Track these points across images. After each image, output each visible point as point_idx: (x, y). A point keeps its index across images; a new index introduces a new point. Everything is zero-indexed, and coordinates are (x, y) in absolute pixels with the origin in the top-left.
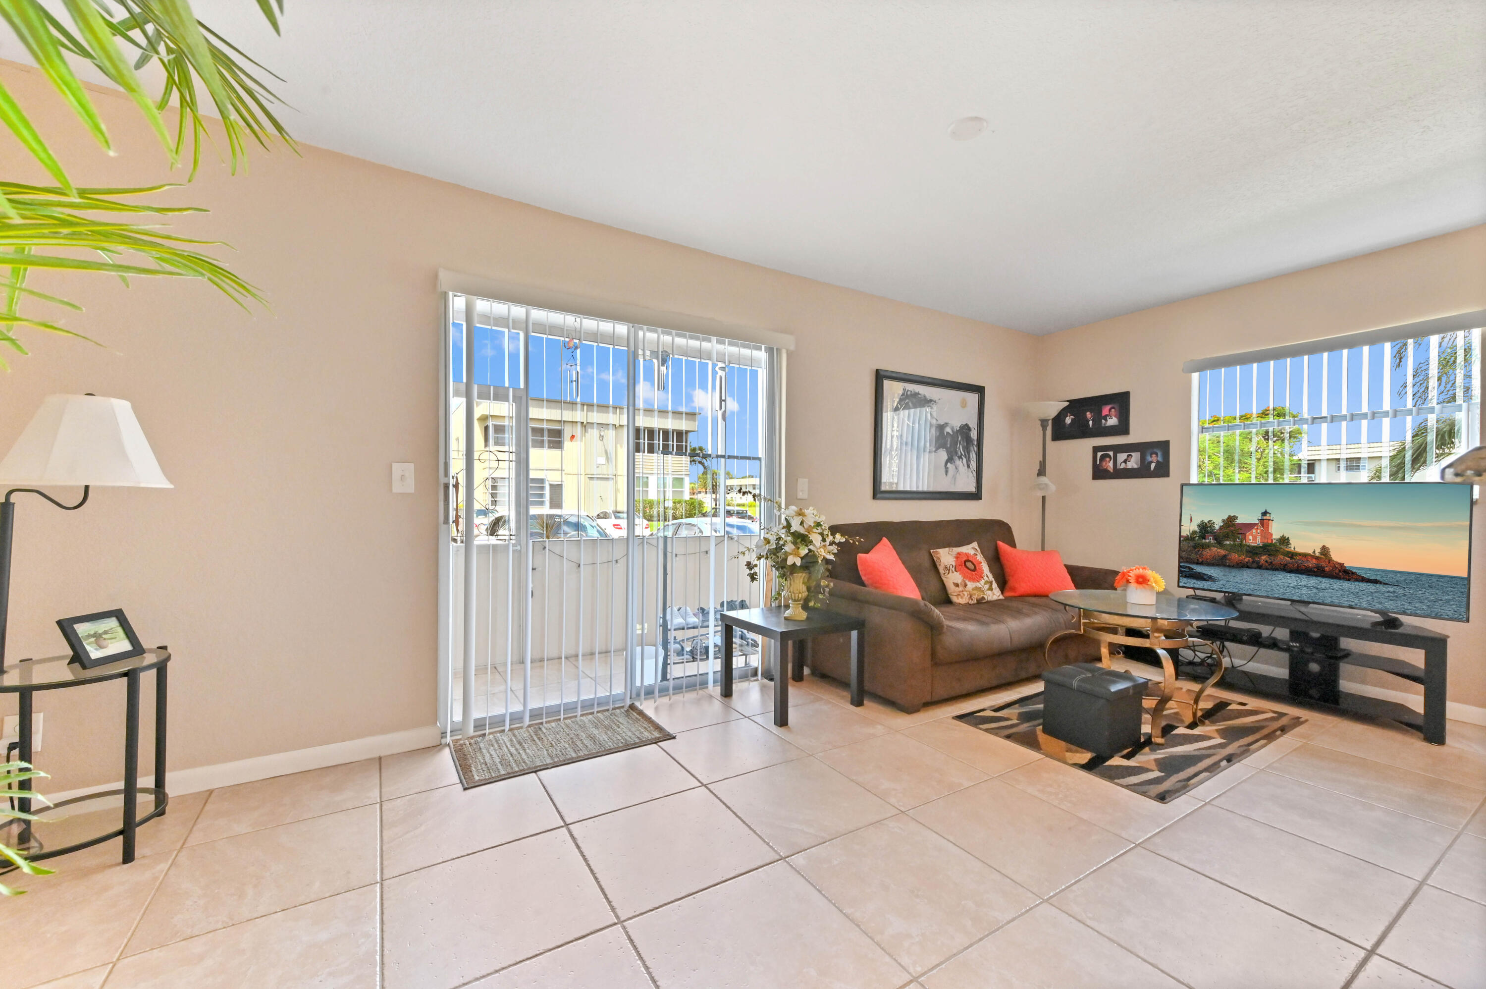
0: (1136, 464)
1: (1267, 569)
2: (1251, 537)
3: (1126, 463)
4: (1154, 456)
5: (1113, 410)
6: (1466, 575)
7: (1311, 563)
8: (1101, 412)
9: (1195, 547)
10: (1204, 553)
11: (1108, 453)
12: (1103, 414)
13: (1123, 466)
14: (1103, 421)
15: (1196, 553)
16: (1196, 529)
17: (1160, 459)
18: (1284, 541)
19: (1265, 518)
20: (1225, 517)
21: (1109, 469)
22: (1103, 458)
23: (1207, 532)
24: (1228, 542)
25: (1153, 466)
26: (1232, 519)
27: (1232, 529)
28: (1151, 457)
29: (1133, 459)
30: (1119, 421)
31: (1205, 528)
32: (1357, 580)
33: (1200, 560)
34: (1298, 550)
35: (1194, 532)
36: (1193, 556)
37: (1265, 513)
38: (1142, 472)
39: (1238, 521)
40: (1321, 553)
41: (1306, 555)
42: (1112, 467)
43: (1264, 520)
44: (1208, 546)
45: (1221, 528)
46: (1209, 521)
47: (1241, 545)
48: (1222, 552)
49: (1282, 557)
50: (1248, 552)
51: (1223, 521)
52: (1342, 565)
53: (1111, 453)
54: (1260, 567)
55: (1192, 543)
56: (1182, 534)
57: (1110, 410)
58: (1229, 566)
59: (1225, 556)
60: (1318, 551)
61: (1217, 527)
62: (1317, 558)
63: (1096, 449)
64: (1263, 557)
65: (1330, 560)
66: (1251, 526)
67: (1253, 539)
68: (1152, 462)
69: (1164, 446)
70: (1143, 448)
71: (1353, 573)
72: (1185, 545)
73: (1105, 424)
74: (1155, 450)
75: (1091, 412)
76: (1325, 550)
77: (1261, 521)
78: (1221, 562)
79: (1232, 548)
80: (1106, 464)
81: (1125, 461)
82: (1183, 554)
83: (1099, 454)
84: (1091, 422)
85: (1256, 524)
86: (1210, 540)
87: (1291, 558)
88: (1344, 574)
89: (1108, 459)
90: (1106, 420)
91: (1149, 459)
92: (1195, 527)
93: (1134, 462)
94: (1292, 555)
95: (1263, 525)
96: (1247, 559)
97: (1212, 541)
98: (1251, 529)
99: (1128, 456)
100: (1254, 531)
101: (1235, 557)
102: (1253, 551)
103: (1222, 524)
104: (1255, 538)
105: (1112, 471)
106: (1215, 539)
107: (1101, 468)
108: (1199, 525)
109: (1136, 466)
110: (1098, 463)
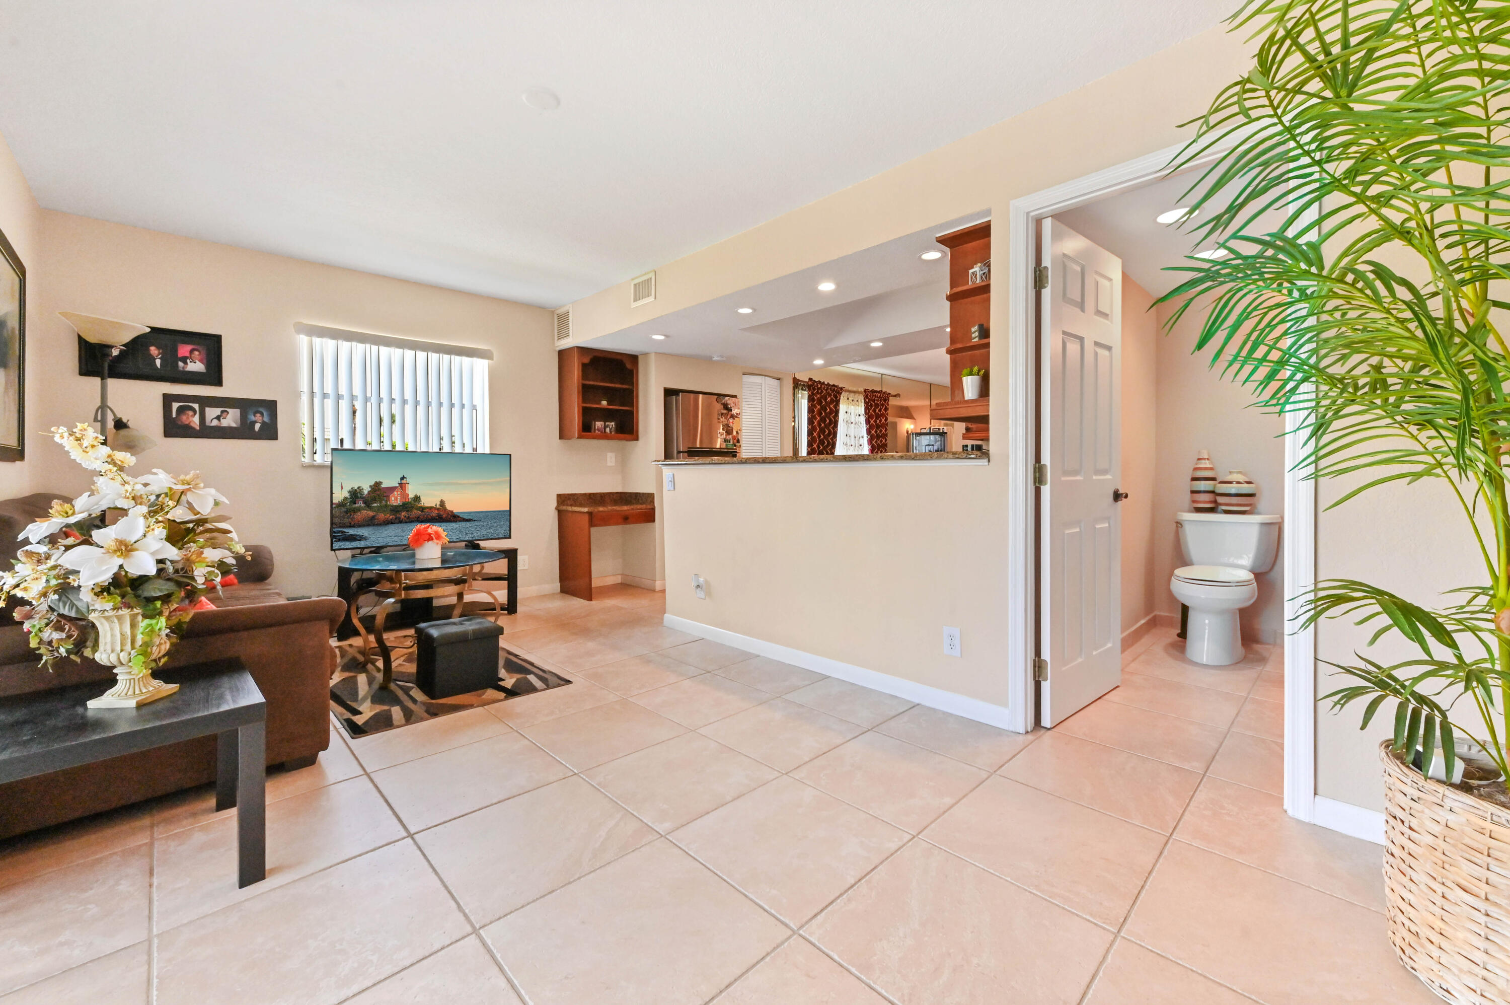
0: (236, 423)
1: (406, 522)
2: (393, 499)
3: (219, 420)
4: (258, 415)
5: (197, 353)
6: (508, 509)
7: (434, 514)
8: (175, 351)
9: (347, 512)
10: (356, 516)
11: (190, 404)
12: (179, 356)
13: (215, 423)
14: (181, 364)
15: (348, 518)
16: (347, 495)
17: (266, 419)
18: (417, 499)
19: (403, 482)
20: (372, 483)
21: (192, 425)
22: (181, 410)
23: (357, 497)
24: (375, 505)
25: (257, 426)
26: (378, 484)
27: (378, 493)
28: (254, 416)
29: (229, 416)
30: (207, 367)
31: (355, 494)
32: (460, 521)
33: (353, 523)
34: (427, 505)
35: (345, 499)
36: (346, 520)
37: (403, 478)
38: (244, 432)
39: (383, 486)
40: (440, 505)
41: (431, 508)
42: (198, 423)
43: (402, 485)
44: (359, 509)
45: (369, 493)
46: (359, 488)
47: (386, 506)
48: (371, 514)
49: (416, 511)
50: (391, 510)
51: (371, 487)
52: (452, 512)
53: (196, 406)
54: (401, 522)
55: (344, 509)
56: (334, 502)
57: (192, 351)
58: (377, 525)
59: (373, 517)
60: (438, 503)
61: (366, 492)
62: (438, 509)
63: (168, 399)
64: (403, 514)
65: (445, 509)
66: (392, 489)
67: (395, 500)
68: (255, 422)
69: (271, 406)
70: (245, 405)
71: (459, 517)
72: (337, 512)
73: (183, 368)
74: (261, 409)
75: (158, 348)
76: (442, 503)
77: (401, 484)
78: (371, 522)
79: (379, 509)
80: (188, 418)
81: (218, 418)
82: (336, 520)
83: (175, 406)
84: (158, 362)
85: (396, 488)
86: (360, 504)
87: (422, 511)
88: (453, 518)
89: (191, 413)
90: (186, 363)
91: (252, 418)
92: (346, 494)
93: (232, 419)
94: (422, 509)
95: (402, 488)
96: (391, 517)
97: (362, 505)
98: (393, 492)
99: (222, 412)
100: (395, 493)
101: (382, 516)
102: (396, 510)
103: (370, 489)
104: (396, 499)
105: (198, 428)
106: (365, 503)
107: (179, 423)
108: (350, 492)
109: (234, 425)
110: (174, 415)
